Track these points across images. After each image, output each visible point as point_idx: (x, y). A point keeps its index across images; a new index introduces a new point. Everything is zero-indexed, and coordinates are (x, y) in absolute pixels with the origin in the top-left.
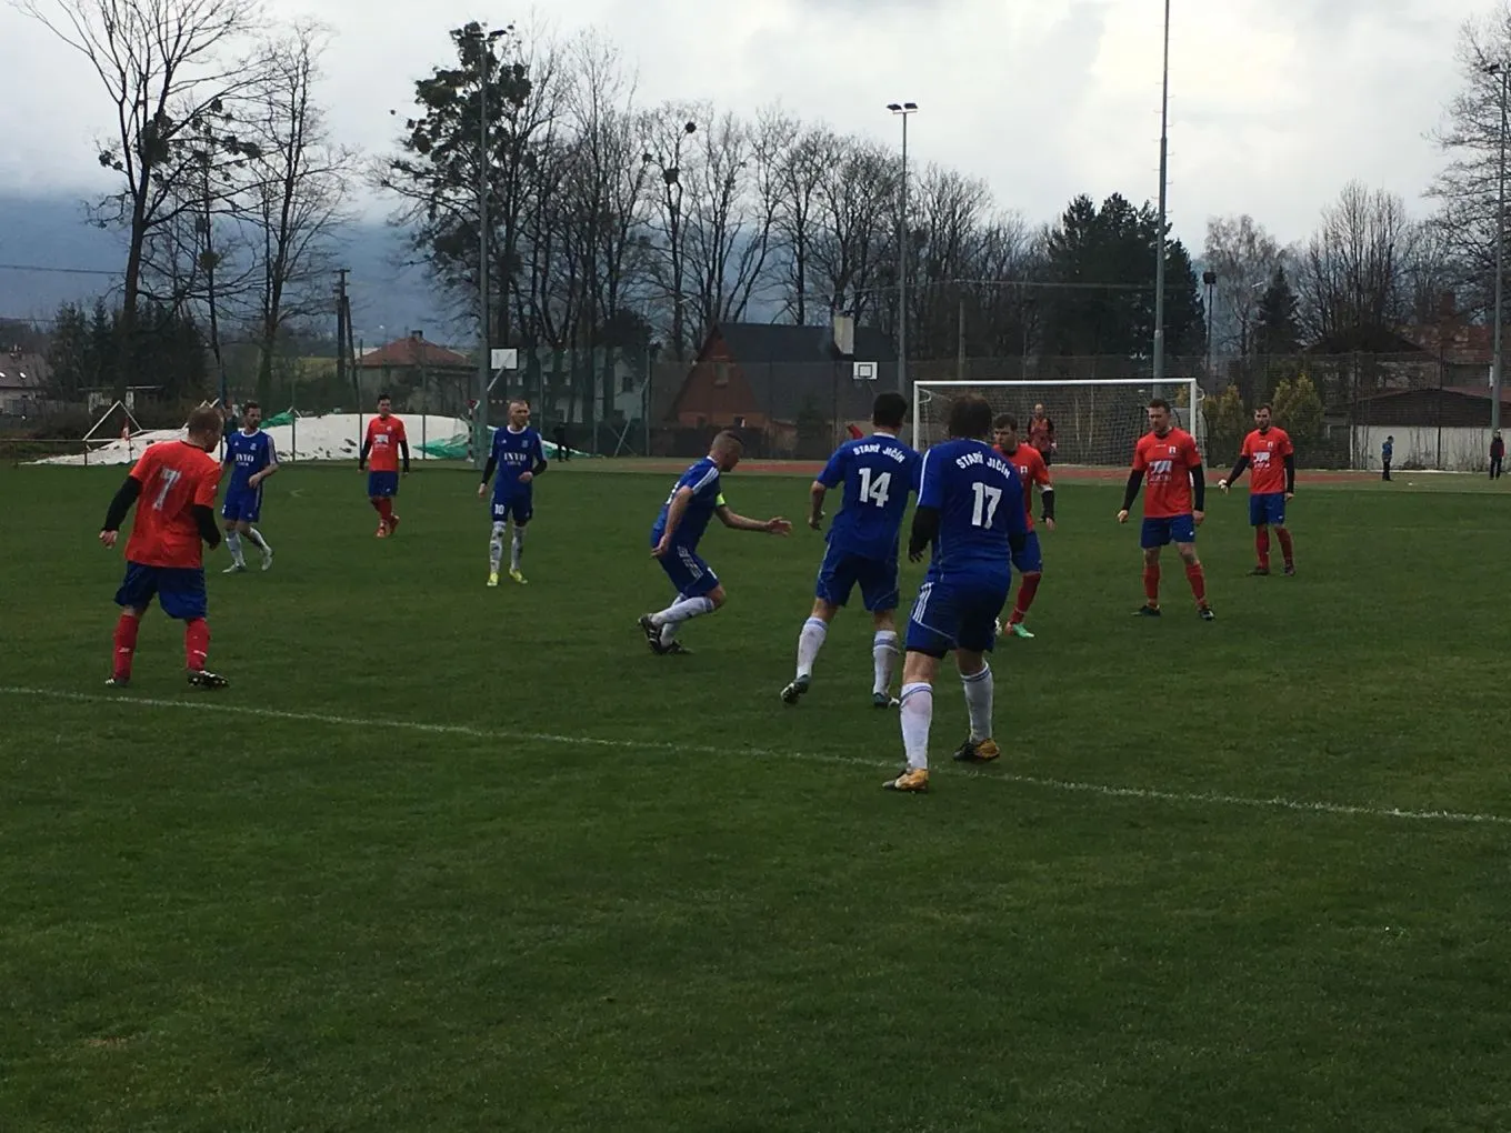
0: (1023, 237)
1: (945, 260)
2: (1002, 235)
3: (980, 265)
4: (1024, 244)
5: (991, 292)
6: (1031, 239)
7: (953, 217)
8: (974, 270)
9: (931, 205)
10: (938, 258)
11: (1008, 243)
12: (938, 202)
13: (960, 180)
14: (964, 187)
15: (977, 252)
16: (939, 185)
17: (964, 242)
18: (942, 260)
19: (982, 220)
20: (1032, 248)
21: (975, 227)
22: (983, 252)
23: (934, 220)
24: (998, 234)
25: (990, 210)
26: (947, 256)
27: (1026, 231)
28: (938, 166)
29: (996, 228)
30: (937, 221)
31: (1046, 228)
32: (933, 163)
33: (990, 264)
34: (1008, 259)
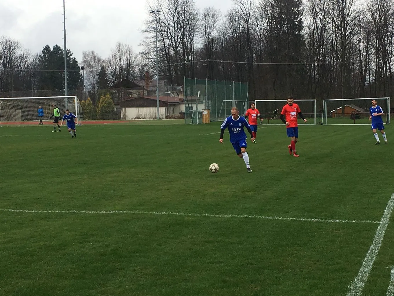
0: (31, 57)
1: (8, 63)
2: (24, 56)
3: (18, 65)
4: (31, 59)
5: (22, 72)
6: (33, 57)
7: (10, 51)
8: (17, 66)
9: (3, 48)
10: (6, 63)
11: (27, 58)
12: (5, 47)
13: (11, 41)
14: (13, 43)
15: (17, 61)
16: (5, 42)
17: (14, 58)
18: (7, 63)
19: (18, 52)
20: (33, 60)
21: (16, 54)
22: (19, 61)
23: (4, 52)
24: (23, 56)
25: (21, 49)
26: (9, 62)
27: (31, 55)
28: (5, 37)
29: (22, 54)
30: (5, 52)
31: (37, 54)
32: (3, 36)
33: (21, 64)
34: (27, 63)
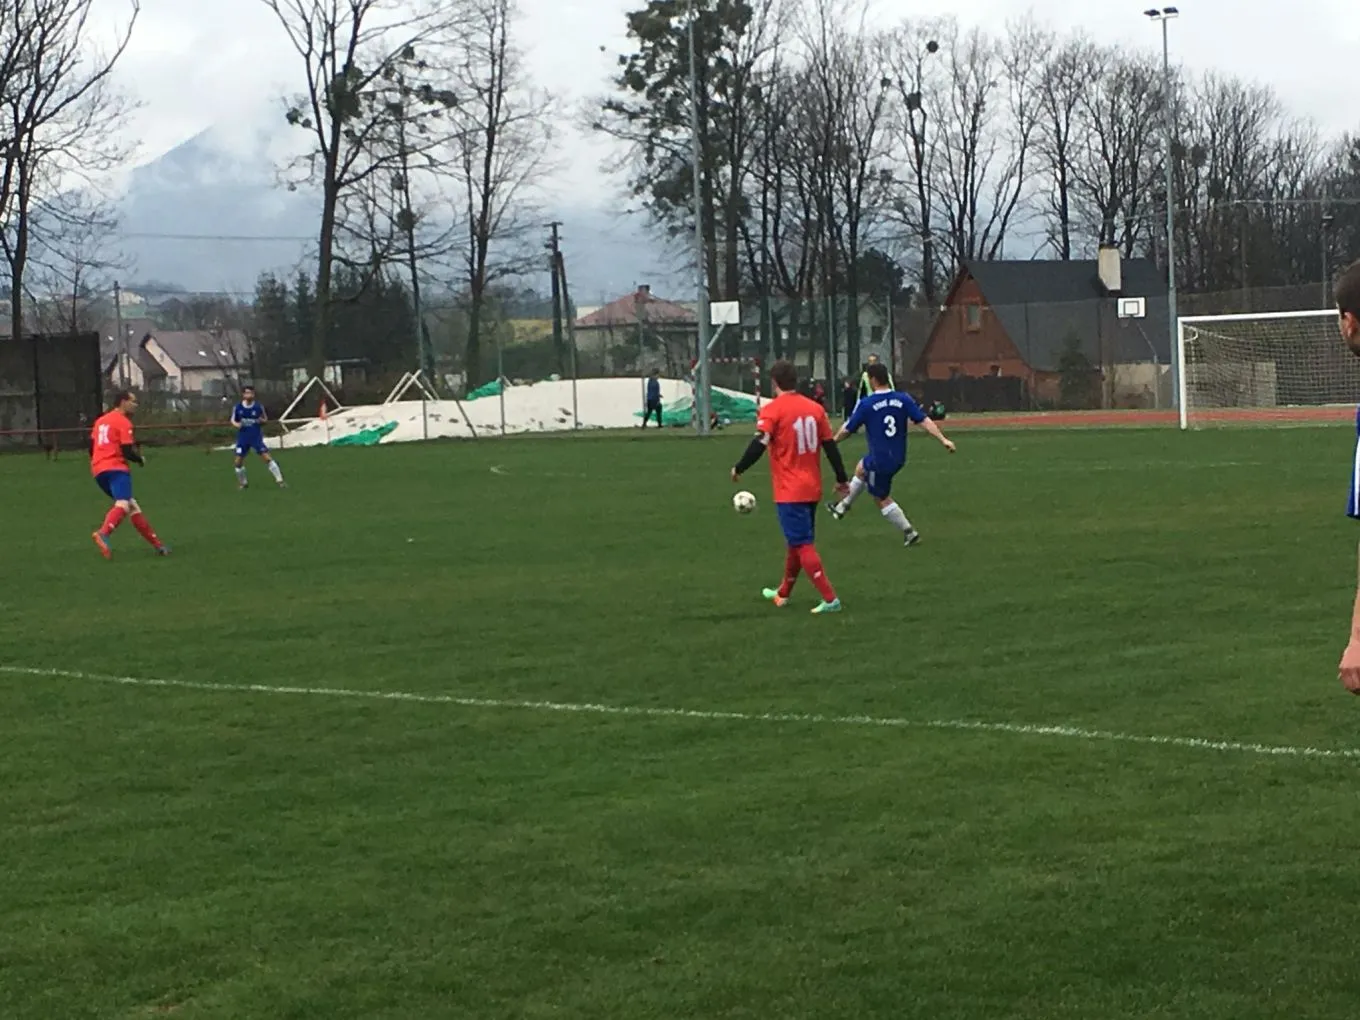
0: (1319, 148)
1: (1228, 178)
2: (1293, 147)
3: (1270, 182)
4: (1319, 157)
5: (1285, 211)
6: (1329, 151)
7: (1236, 130)
8: (1262, 187)
9: (1210, 118)
10: (1220, 176)
11: (1303, 155)
12: (1218, 115)
13: (1242, 88)
14: (1248, 96)
15: (1265, 167)
16: (1218, 95)
17: (1251, 157)
18: (1225, 179)
19: (1269, 134)
20: (1329, 161)
21: (1262, 139)
22: (1273, 167)
23: (1214, 134)
24: (1289, 146)
25: (1279, 120)
26: (1231, 173)
27: (1321, 141)
28: (1217, 74)
29: (1286, 140)
30: (1218, 135)
31: (1346, 138)
32: (1210, 72)
33: (1282, 181)
34: (1302, 174)
